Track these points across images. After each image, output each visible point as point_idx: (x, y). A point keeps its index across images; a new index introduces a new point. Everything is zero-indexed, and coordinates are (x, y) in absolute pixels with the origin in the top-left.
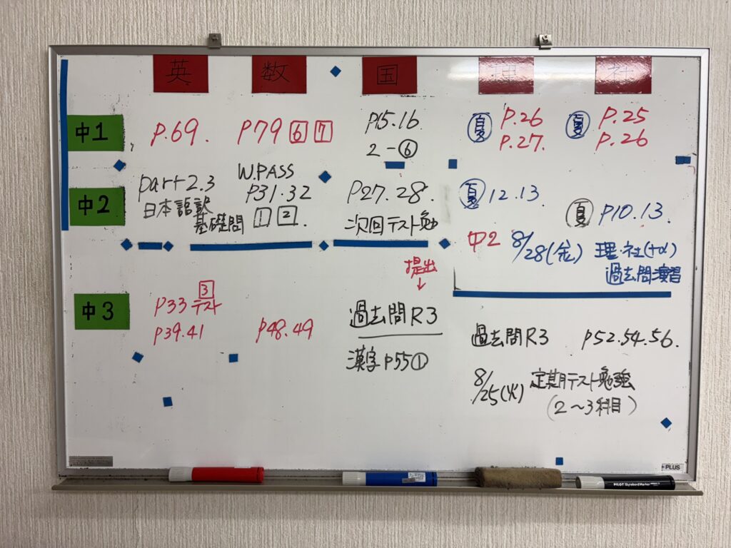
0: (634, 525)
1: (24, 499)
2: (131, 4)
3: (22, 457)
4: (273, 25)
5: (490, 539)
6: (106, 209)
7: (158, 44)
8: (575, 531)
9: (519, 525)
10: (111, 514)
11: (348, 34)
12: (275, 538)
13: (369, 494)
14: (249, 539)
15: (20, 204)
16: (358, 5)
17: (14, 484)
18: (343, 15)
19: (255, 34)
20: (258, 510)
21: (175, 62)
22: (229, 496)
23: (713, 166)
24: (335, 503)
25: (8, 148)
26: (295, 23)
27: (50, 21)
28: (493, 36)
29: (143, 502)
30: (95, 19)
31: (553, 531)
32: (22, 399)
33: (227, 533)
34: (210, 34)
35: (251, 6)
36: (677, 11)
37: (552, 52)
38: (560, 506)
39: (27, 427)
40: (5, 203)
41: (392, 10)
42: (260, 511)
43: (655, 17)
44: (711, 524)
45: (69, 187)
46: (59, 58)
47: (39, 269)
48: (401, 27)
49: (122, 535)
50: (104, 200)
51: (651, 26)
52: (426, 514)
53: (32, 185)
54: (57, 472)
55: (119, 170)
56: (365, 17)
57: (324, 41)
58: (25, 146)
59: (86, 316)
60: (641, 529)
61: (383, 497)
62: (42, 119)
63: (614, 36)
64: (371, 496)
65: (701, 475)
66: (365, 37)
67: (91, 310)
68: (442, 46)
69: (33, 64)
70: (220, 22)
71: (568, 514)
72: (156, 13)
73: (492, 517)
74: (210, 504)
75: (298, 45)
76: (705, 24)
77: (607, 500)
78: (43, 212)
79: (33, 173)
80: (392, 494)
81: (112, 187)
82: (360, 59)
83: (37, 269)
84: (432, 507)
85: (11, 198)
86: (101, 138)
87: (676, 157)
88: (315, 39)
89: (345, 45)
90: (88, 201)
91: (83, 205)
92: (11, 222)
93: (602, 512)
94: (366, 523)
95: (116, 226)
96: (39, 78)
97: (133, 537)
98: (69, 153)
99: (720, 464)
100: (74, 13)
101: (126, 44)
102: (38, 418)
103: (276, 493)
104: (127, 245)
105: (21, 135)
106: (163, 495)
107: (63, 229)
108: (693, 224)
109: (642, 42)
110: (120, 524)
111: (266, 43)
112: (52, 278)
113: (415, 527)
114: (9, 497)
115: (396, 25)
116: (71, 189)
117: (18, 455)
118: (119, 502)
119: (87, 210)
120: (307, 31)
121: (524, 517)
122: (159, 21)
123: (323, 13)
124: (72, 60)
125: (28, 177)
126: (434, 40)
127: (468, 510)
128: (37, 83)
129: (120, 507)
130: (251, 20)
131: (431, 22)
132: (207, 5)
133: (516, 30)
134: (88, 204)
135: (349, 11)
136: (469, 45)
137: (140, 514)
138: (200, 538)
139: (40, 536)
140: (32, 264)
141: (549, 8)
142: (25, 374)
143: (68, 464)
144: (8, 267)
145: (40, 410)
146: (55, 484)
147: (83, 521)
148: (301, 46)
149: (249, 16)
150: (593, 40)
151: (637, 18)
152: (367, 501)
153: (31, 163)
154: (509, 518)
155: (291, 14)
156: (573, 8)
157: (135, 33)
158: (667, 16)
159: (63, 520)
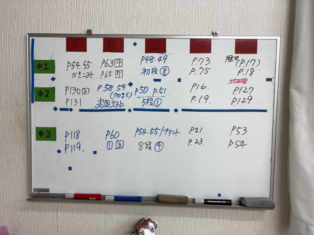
0: (249, 221)
2: (58, 18)
3: (16, 188)
4: (111, 26)
5: (192, 224)
6: (48, 95)
7: (68, 33)
8: (225, 222)
9: (203, 219)
10: (48, 210)
11: (140, 30)
12: (110, 221)
13: (146, 206)
14: (100, 221)
15: (16, 93)
16: (144, 19)
17: (13, 198)
18: (138, 23)
19: (105, 29)
20: (104, 210)
21: (74, 40)
22: (93, 205)
23: (282, 82)
24: (133, 209)
25: (11, 72)
26: (120, 25)
27: (27, 24)
28: (196, 31)
29: (61, 206)
30: (45, 24)
31: (217, 222)
32: (16, 166)
33: (92, 219)
34: (88, 30)
35: (103, 19)
36: (268, 21)
37: (219, 37)
38: (220, 212)
39: (18, 177)
40: (10, 92)
41: (157, 20)
43: (259, 24)
45: (34, 87)
46: (31, 38)
48: (160, 27)
49: (53, 218)
50: (47, 92)
51: (258, 27)
52: (168, 214)
53: (21, 86)
54: (28, 194)
55: (53, 81)
56: (146, 23)
57: (131, 32)
58: (18, 71)
59: (40, 136)
60: (251, 222)
61: (151, 207)
62: (24, 61)
63: (243, 31)
64: (147, 207)
66: (146, 31)
67: (42, 133)
68: (176, 34)
69: (21, 40)
70: (92, 25)
71: (223, 216)
72: (67, 21)
73: (193, 216)
74: (86, 208)
75: (121, 34)
77: (238, 211)
78: (25, 96)
79: (21, 81)
80: (155, 206)
81: (50, 87)
82: (144, 40)
83: (22, 117)
84: (170, 211)
85: (13, 91)
86: (46, 69)
87: (267, 79)
88: (127, 32)
89: (139, 34)
90: (41, 92)
91: (39, 94)
92: (12, 100)
93: (236, 215)
95: (51, 102)
97: (57, 219)
98: (35, 74)
100: (37, 21)
101: (56, 33)
102: (22, 174)
103: (110, 204)
104: (55, 109)
105: (16, 67)
106: (68, 204)
107: (32, 103)
108: (273, 104)
109: (254, 33)
110: (52, 214)
111: (109, 33)
112: (28, 121)
113: (163, 218)
114: (11, 203)
115: (158, 26)
117: (14, 187)
118: (52, 206)
119: (41, 96)
120: (124, 29)
121: (205, 217)
122: (68, 25)
123: (131, 22)
124: (36, 39)
125: (19, 83)
126: (173, 32)
127: (184, 213)
128: (22, 47)
129: (52, 208)
130: (103, 24)
131: (172, 25)
132: (87, 18)
133: (205, 28)
134: (41, 93)
135: (141, 21)
136: (187, 34)
137: (59, 211)
138: (82, 220)
139: (22, 218)
140: (20, 115)
141: (218, 20)
142: (17, 157)
143: (33, 191)
144: (11, 117)
145: (23, 170)
146: (27, 198)
147: (38, 213)
148: (122, 34)
149: (102, 23)
150: (234, 33)
151: (252, 24)
152: (145, 209)
153: (20, 77)
154: (200, 216)
155: (118, 22)
156: (227, 20)
157: (59, 29)
158: (264, 23)
159: (30, 212)
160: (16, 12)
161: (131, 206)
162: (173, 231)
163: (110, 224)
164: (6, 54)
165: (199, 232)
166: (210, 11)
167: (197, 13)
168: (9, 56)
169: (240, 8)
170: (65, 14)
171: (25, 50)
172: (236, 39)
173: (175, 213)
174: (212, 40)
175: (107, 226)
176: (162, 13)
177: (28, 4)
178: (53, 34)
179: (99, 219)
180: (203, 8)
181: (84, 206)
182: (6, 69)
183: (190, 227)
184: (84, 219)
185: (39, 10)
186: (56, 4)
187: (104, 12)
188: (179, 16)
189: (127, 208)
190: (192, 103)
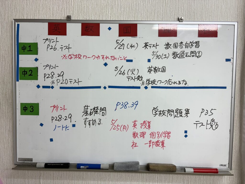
1: (3, 172)
2: (41, 5)
3: (3, 158)
4: (89, 13)
6: (32, 74)
7: (50, 19)
10: (32, 178)
11: (114, 16)
15: (3, 72)
16: (118, 6)
18: (113, 10)
19: (83, 16)
21: (55, 25)
22: (72, 172)
23: (239, 62)
24: (108, 175)
26: (96, 12)
27: (13, 11)
28: (163, 17)
29: (43, 174)
30: (29, 10)
32: (3, 138)
34: (67, 16)
35: (81, 6)
36: (227, 9)
37: (184, 23)
38: (185, 178)
39: (4, 146)
41: (129, 8)
42: (82, 177)
43: (219, 11)
45: (19, 67)
46: (16, 23)
47: (9, 94)
48: (132, 14)
50: (31, 71)
51: (218, 14)
52: (139, 180)
53: (7, 66)
54: (14, 162)
55: (36, 61)
56: (120, 10)
57: (106, 18)
58: (5, 53)
59: (24, 110)
61: (124, 174)
62: (10, 44)
63: (205, 17)
64: (120, 173)
65: (233, 169)
66: (120, 17)
67: (26, 109)
68: (146, 20)
69: (8, 25)
70: (71, 11)
71: (187, 181)
72: (49, 8)
73: (161, 181)
75: (97, 20)
76: (236, 14)
77: (201, 176)
78: (11, 75)
79: (7, 62)
81: (34, 67)
82: (118, 25)
83: (8, 94)
84: (141, 177)
86: (30, 51)
87: (226, 59)
88: (103, 18)
89: (113, 20)
90: (26, 72)
91: (24, 73)
93: (199, 180)
94: (118, 183)
95: (35, 80)
96: (10, 30)
98: (20, 56)
99: (240, 165)
100: (22, 8)
101: (39, 19)
102: (8, 145)
104: (38, 87)
105: (3, 49)
106: (49, 172)
107: (17, 81)
108: (232, 82)
109: (214, 19)
110: (35, 181)
111: (86, 19)
112: (13, 96)
115: (130, 13)
116: (20, 68)
118: (35, 174)
119: (25, 75)
120: (100, 15)
121: (172, 182)
122: (50, 11)
123: (106, 9)
124: (21, 24)
125: (6, 63)
126: (143, 18)
127: (153, 179)
128: (9, 31)
130: (81, 11)
131: (142, 12)
132: (66, 6)
133: (171, 15)
135: (115, 8)
136: (155, 20)
137: (42, 178)
140: (6, 92)
141: (183, 8)
142: (4, 130)
143: (18, 160)
145: (9, 142)
146: (13, 167)
147: (23, 180)
148: (98, 20)
150: (197, 19)
151: (213, 11)
152: (119, 175)
153: (7, 58)
154: (167, 182)
155: (95, 9)
156: (191, 8)
157: (42, 15)
158: (223, 11)
159: (16, 179)
170: (47, 2)
171: (11, 34)
172: (199, 24)
173: (145, 179)
176: (133, 1)
178: (36, 19)
181: (64, 174)
188: (149, 4)
189: (102, 175)
190: (160, 81)
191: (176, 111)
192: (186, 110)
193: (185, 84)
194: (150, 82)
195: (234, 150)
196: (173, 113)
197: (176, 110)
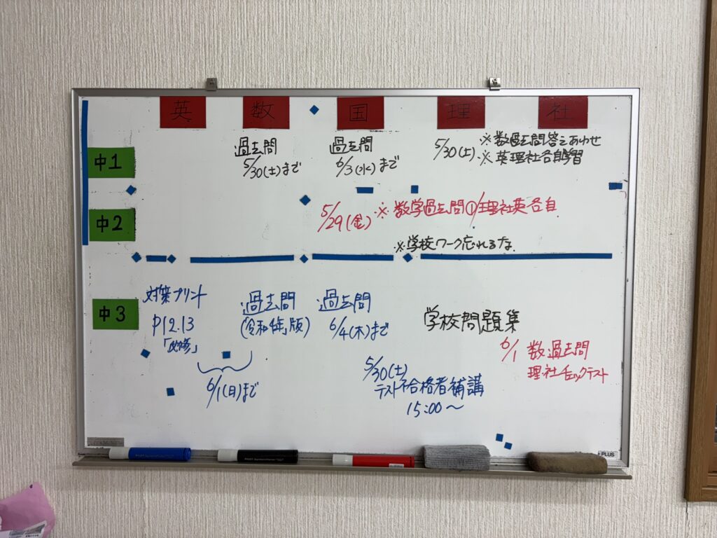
0: (575, 505)
1: (48, 474)
2: (141, 53)
3: (47, 438)
4: (261, 70)
5: (448, 515)
6: (120, 227)
7: (165, 87)
8: (522, 509)
9: (473, 502)
10: (122, 488)
11: (325, 78)
12: (261, 510)
13: (343, 474)
14: (239, 511)
15: (48, 223)
16: (334, 54)
17: (41, 461)
18: (321, 62)
19: (246, 78)
20: (247, 486)
21: (178, 103)
22: (222, 473)
23: (643, 191)
24: (313, 481)
25: (37, 175)
26: (280, 68)
27: (72, 67)
28: (450, 79)
29: (150, 477)
30: (111, 66)
31: (503, 509)
32: (47, 388)
33: (221, 505)
34: (208, 79)
35: (243, 55)
36: (612, 54)
37: (501, 92)
39: (52, 412)
40: (35, 221)
41: (363, 55)
42: (249, 487)
43: (592, 61)
44: (644, 506)
45: (89, 209)
46: (80, 99)
47: (64, 277)
48: (371, 71)
49: (132, 506)
50: (118, 219)
51: (589, 68)
52: (392, 492)
53: (58, 206)
54: (77, 451)
55: (131, 194)
56: (340, 63)
57: (304, 84)
58: (52, 173)
59: (102, 318)
60: (581, 508)
61: (355, 477)
62: (66, 151)
63: (555, 78)
64: (345, 476)
65: (634, 462)
66: (340, 79)
67: (106, 313)
68: (406, 87)
69: (58, 104)
70: (217, 67)
71: (516, 494)
72: (162, 60)
73: (449, 495)
74: (206, 480)
75: (282, 87)
76: (636, 66)
77: (550, 482)
78: (67, 230)
79: (59, 196)
80: (363, 474)
81: (125, 208)
82: (334, 101)
83: (62, 277)
84: (397, 486)
85: (40, 217)
86: (116, 167)
87: (610, 184)
88: (297, 82)
89: (323, 87)
90: (105, 220)
91: (100, 224)
92: (40, 238)
93: (546, 493)
94: (339, 500)
95: (128, 242)
96: (63, 116)
97: (140, 509)
98: (89, 179)
99: (651, 453)
100: (93, 60)
101: (138, 87)
102: (61, 405)
104: (137, 257)
105: (48, 164)
106: (166, 472)
107: (84, 244)
108: (625, 241)
109: (580, 83)
110: (129, 496)
111: (255, 86)
112: (74, 285)
113: (382, 502)
114: (36, 472)
115: (366, 69)
116: (91, 210)
117: (44, 436)
118: (129, 478)
119: (104, 228)
120: (290, 76)
121: (478, 496)
122: (164, 68)
123: (304, 60)
124: (92, 100)
125: (54, 200)
126: (399, 82)
127: (428, 490)
128: (62, 119)
129: (130, 482)
130: (243, 65)
131: (396, 67)
132: (205, 54)
133: (470, 73)
134: (105, 223)
135: (326, 58)
136: (430, 87)
137: (147, 488)
138: (198, 510)
139: (61, 506)
140: (57, 273)
141: (499, 55)
142: (50, 367)
143: (86, 444)
144: (37, 277)
145: (63, 397)
146: (74, 460)
147: (98, 493)
148: (285, 87)
149: (241, 63)
150: (537, 82)
151: (576, 62)
152: (341, 480)
153: (57, 187)
154: (464, 496)
155: (277, 60)
156: (519, 54)
157: (145, 78)
158: (603, 60)
159: (81, 492)
160: (47, 42)
161: (309, 476)
162: (405, 530)
163: (262, 516)
164: (24, 134)
165: (463, 532)
166: (480, 34)
167: (453, 41)
168: (32, 138)
169: (548, 26)
170: (158, 45)
171: (66, 126)
172: (540, 97)
173: (408, 489)
174: (486, 98)
175: (256, 522)
176: (374, 40)
177: (74, 21)
178: (130, 89)
179: (237, 507)
180: (466, 27)
181: (202, 476)
182: (25, 169)
183: (443, 522)
184: (201, 507)
185: (98, 36)
186: (136, 21)
187: (244, 39)
188: (413, 46)
189: (299, 481)
190: (444, 241)
191: (484, 317)
192: (511, 313)
193: (508, 248)
194: (418, 244)
195: (636, 415)
196: (477, 321)
197: (484, 313)
